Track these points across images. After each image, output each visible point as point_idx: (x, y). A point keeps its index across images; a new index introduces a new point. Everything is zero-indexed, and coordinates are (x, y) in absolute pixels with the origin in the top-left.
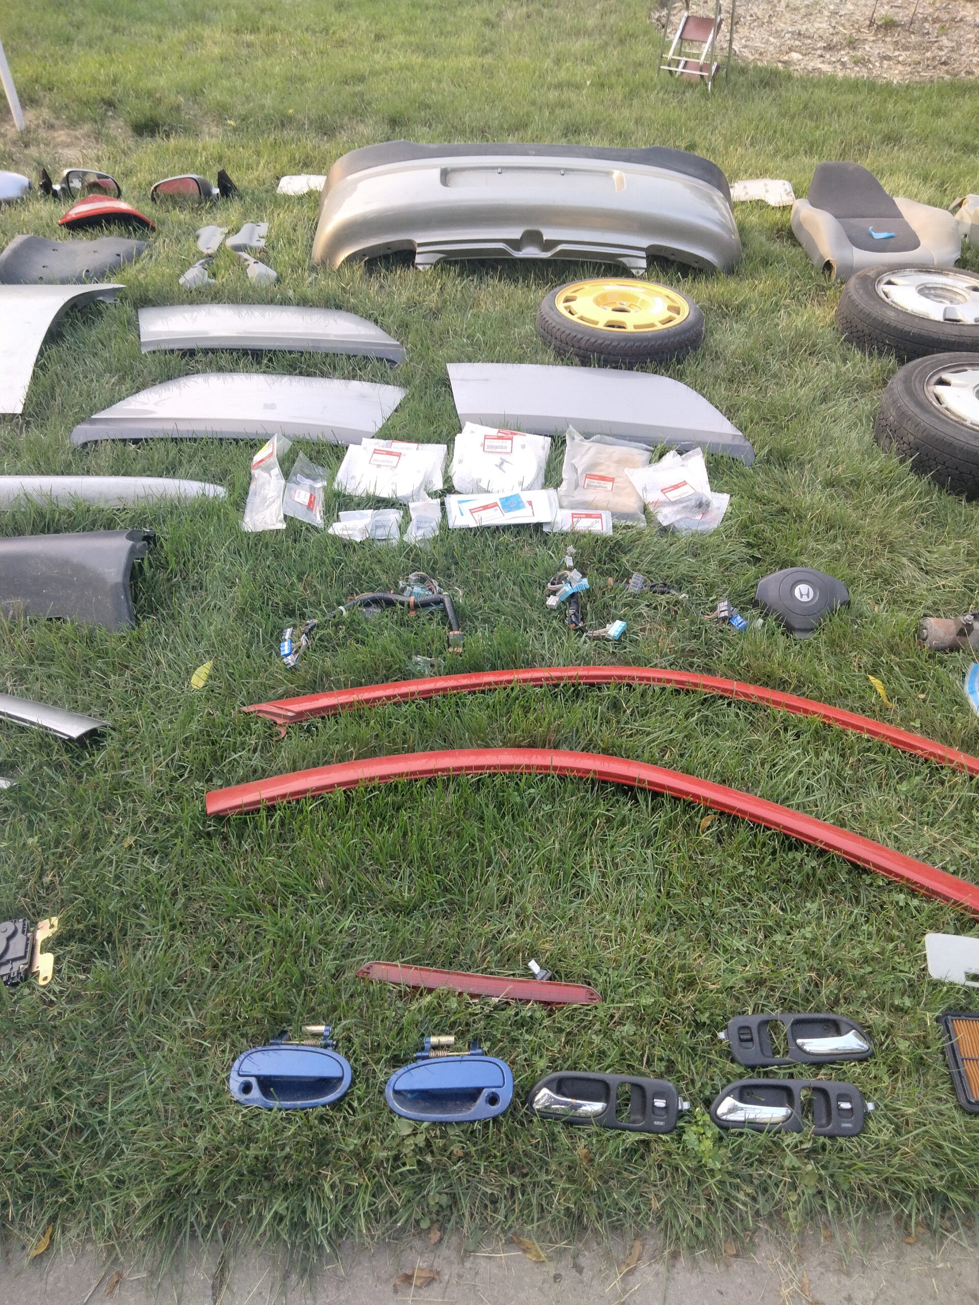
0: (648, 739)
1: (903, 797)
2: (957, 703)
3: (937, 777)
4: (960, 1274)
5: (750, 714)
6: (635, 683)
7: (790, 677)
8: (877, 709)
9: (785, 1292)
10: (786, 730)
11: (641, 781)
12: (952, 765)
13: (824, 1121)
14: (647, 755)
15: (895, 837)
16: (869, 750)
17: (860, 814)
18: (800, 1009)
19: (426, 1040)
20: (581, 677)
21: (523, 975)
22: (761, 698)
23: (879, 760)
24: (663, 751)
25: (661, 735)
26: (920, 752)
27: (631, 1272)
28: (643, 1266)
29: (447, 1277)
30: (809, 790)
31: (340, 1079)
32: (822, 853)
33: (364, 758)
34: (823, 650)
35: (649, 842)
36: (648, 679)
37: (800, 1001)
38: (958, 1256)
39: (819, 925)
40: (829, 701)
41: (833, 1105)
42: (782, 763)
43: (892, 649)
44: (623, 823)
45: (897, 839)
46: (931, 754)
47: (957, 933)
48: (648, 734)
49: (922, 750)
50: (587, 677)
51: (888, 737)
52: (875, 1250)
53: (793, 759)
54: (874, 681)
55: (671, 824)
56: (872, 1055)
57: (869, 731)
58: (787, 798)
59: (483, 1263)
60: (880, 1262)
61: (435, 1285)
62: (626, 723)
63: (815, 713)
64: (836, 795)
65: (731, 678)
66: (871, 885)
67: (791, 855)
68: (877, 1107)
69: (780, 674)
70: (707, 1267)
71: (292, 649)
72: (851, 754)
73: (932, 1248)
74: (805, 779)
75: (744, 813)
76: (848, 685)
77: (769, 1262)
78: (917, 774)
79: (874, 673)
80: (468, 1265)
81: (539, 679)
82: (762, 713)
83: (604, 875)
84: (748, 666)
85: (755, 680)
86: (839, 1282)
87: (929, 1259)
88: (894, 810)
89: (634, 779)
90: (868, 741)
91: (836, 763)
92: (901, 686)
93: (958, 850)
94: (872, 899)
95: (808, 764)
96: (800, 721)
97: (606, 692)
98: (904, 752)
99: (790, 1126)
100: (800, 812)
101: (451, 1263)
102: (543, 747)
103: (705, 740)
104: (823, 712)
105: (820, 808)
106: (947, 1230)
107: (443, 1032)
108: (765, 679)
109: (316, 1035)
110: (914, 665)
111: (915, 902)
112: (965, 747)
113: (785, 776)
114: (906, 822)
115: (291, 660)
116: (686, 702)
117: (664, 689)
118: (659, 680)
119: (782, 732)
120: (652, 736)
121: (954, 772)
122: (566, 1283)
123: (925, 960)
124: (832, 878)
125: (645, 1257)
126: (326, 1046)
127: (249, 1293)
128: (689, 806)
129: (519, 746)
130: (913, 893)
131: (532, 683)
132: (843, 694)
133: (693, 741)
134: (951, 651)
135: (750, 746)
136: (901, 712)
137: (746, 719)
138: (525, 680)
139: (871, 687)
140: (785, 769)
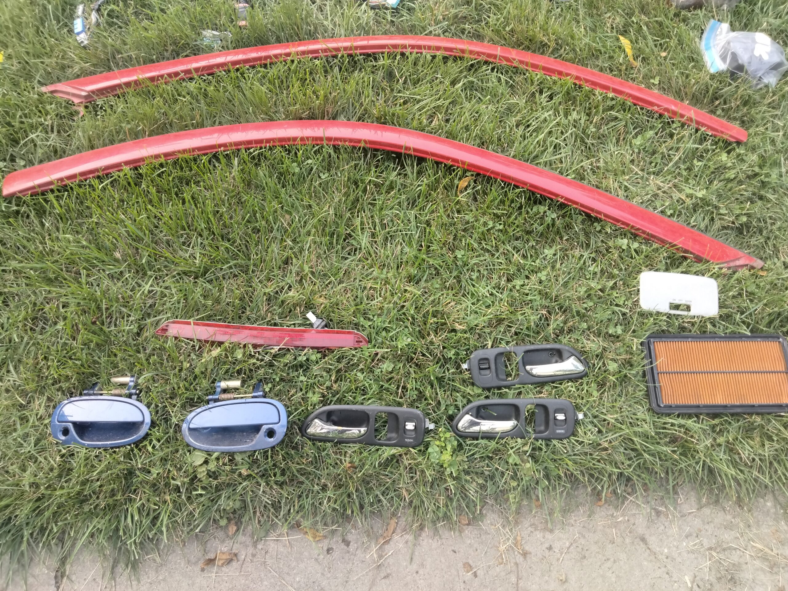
0: (417, 106)
1: (636, 150)
2: (693, 60)
3: (668, 131)
4: (634, 524)
5: (511, 78)
6: (407, 52)
7: (549, 40)
8: (624, 68)
9: (502, 548)
10: (541, 92)
11: (407, 148)
12: (683, 120)
13: (542, 428)
14: (415, 123)
15: (626, 187)
16: (612, 108)
17: (598, 168)
18: (532, 340)
19: (217, 384)
20: (356, 48)
21: (300, 325)
22: (521, 62)
23: (620, 116)
24: (431, 117)
25: (429, 102)
26: (656, 108)
27: (387, 542)
28: (396, 537)
29: (243, 557)
30: (556, 147)
31: (142, 423)
32: (562, 206)
33: (158, 134)
34: (581, 12)
35: (413, 203)
36: (419, 47)
37: (532, 334)
38: (634, 512)
39: (553, 267)
40: (582, 62)
41: (551, 417)
42: (534, 124)
43: (643, 9)
44: (391, 188)
45: (626, 189)
46: (667, 110)
47: (667, 270)
48: (419, 101)
49: (658, 106)
50: (362, 47)
51: (630, 95)
52: (573, 512)
53: (545, 120)
54: (625, 42)
55: (433, 187)
56: (586, 375)
57: (615, 91)
58: (536, 157)
59: (272, 544)
60: (575, 521)
61: (234, 564)
62: (399, 92)
63: (567, 75)
64: (579, 152)
65: (498, 42)
66: (600, 232)
67: (535, 209)
68: (585, 415)
69: (541, 37)
70: (446, 534)
71: (84, 27)
72: (597, 113)
73: (616, 508)
74: (553, 139)
75: (497, 174)
76: (600, 46)
77: (493, 527)
78: (651, 128)
79: (625, 33)
80: (260, 546)
81: (316, 51)
82: (522, 76)
83: (373, 235)
84: (512, 31)
85: (518, 44)
86: (544, 537)
87: (612, 516)
88: (627, 162)
89: (401, 147)
90: (612, 99)
91: (582, 121)
92: (647, 45)
93: (676, 195)
94: (600, 244)
95: (558, 124)
96: (555, 83)
97: (381, 62)
98: (642, 109)
99: (514, 434)
100: (547, 169)
101: (247, 546)
102: (323, 118)
103: (468, 105)
104: (575, 73)
105: (564, 165)
106: (628, 494)
107: (231, 378)
108: (527, 43)
109: (123, 385)
110: (660, 24)
111: (636, 245)
112: (694, 101)
113: (536, 136)
114: (636, 174)
115: (83, 38)
116: (454, 68)
117: (434, 57)
118: (429, 48)
119: (537, 95)
120: (421, 104)
121: (683, 125)
122: (336, 554)
123: (638, 294)
124: (568, 227)
125: (398, 530)
126: (130, 396)
127: (85, 580)
128: (449, 169)
129: (301, 119)
130: (635, 236)
131: (311, 56)
132: (595, 54)
133: (458, 107)
134: (695, 9)
135: (509, 109)
136: (643, 71)
137: (507, 82)
138: (303, 53)
139: (620, 47)
140: (537, 130)
